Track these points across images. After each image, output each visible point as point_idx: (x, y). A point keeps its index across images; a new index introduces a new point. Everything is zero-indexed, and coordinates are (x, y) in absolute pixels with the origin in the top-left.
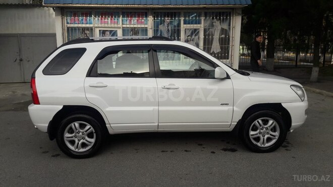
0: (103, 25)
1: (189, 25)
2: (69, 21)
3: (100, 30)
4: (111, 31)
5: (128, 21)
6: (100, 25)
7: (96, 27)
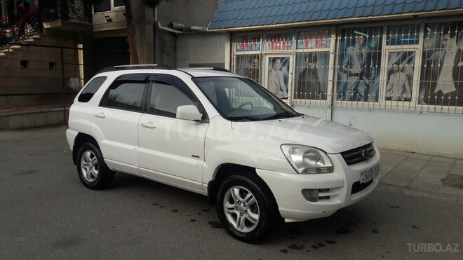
0: (274, 51)
1: (393, 47)
2: (239, 48)
3: (270, 58)
4: (282, 59)
5: (304, 44)
6: (270, 52)
7: (266, 54)
